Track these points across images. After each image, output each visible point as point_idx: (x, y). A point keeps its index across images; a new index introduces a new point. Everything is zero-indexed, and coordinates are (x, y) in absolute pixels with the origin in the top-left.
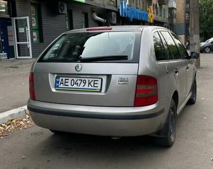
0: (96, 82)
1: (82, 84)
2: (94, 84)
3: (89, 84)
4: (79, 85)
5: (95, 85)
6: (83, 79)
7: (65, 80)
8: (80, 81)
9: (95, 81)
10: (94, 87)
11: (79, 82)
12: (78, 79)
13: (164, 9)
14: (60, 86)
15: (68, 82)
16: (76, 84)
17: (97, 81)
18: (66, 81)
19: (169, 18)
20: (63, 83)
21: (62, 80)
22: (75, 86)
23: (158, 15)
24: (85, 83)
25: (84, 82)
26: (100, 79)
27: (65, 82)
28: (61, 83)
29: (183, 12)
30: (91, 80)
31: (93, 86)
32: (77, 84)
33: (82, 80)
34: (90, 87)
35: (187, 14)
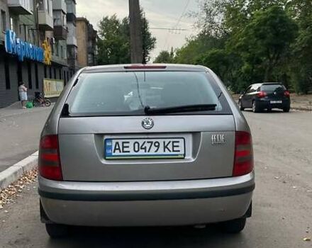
0: (175, 144)
1: (154, 148)
2: (173, 146)
3: (165, 147)
4: (147, 150)
5: (175, 149)
6: (154, 141)
7: (123, 143)
8: (150, 144)
9: (173, 142)
10: (174, 151)
11: (148, 145)
12: (144, 140)
13: (62, 47)
14: (113, 154)
15: (128, 147)
16: (142, 149)
17: (178, 142)
18: (125, 145)
19: (68, 59)
20: (119, 149)
21: (117, 143)
22: (142, 152)
23: (54, 54)
24: (158, 147)
25: (157, 144)
26: (183, 140)
27: (123, 147)
28: (115, 149)
29: (85, 52)
30: (167, 141)
31: (171, 150)
32: (145, 148)
33: (152, 143)
34: (167, 152)
35: (89, 55)
